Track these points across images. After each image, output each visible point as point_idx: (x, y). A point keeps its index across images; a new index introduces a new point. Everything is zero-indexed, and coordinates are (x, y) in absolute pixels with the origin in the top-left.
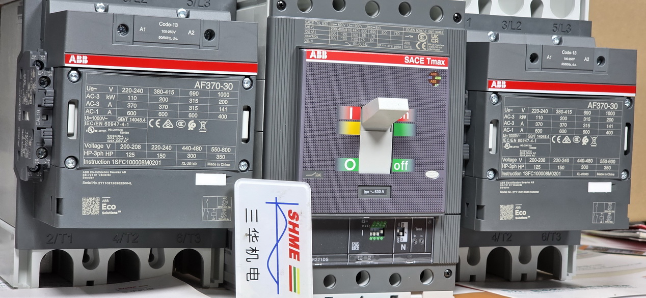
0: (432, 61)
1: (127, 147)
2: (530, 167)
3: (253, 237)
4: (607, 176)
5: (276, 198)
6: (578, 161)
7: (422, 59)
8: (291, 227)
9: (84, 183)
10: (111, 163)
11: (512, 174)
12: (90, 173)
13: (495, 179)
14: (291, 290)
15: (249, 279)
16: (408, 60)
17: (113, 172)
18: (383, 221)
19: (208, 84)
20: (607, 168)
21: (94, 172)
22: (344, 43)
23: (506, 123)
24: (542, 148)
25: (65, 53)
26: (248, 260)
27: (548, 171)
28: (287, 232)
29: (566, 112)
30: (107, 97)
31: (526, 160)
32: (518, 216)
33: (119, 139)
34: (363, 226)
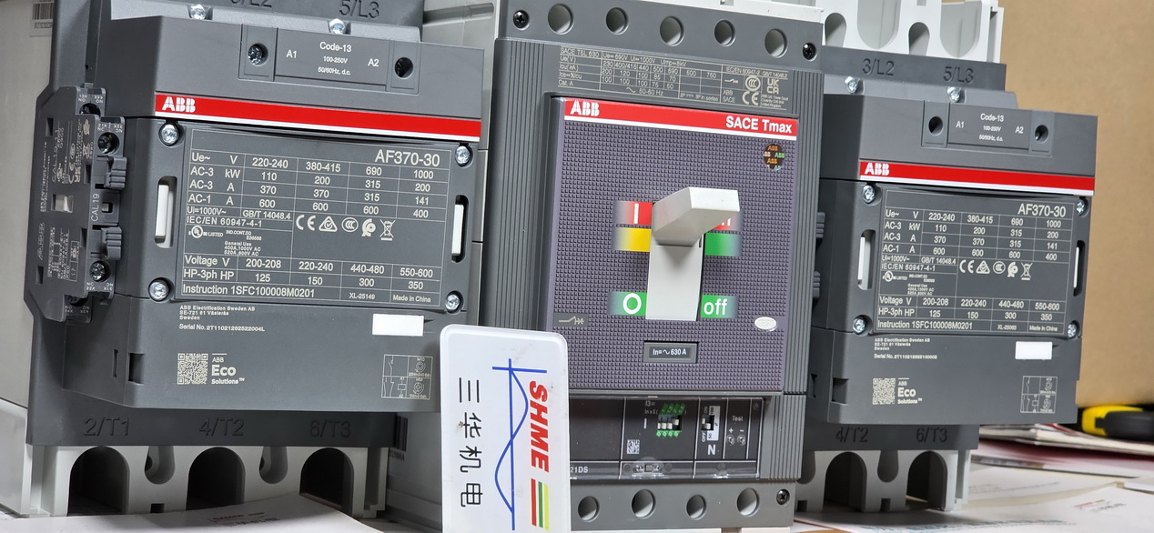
0: (771, 124)
1: (258, 263)
2: (923, 313)
3: (471, 428)
4: (1046, 331)
5: (510, 360)
6: (1001, 304)
7: (754, 121)
8: (535, 411)
9: (182, 327)
10: (230, 291)
11: (894, 325)
12: (192, 309)
13: (866, 334)
14: (534, 523)
15: (465, 503)
16: (732, 122)
17: (233, 309)
18: (680, 402)
19: (399, 155)
20: (1046, 317)
21: (199, 308)
22: (623, 88)
23: (887, 236)
24: (945, 282)
25: (155, 93)
26: (463, 469)
27: (952, 321)
28: (529, 420)
29: (983, 220)
30: (227, 174)
31: (917, 301)
32: (902, 399)
33: (245, 249)
34: (646, 412)
